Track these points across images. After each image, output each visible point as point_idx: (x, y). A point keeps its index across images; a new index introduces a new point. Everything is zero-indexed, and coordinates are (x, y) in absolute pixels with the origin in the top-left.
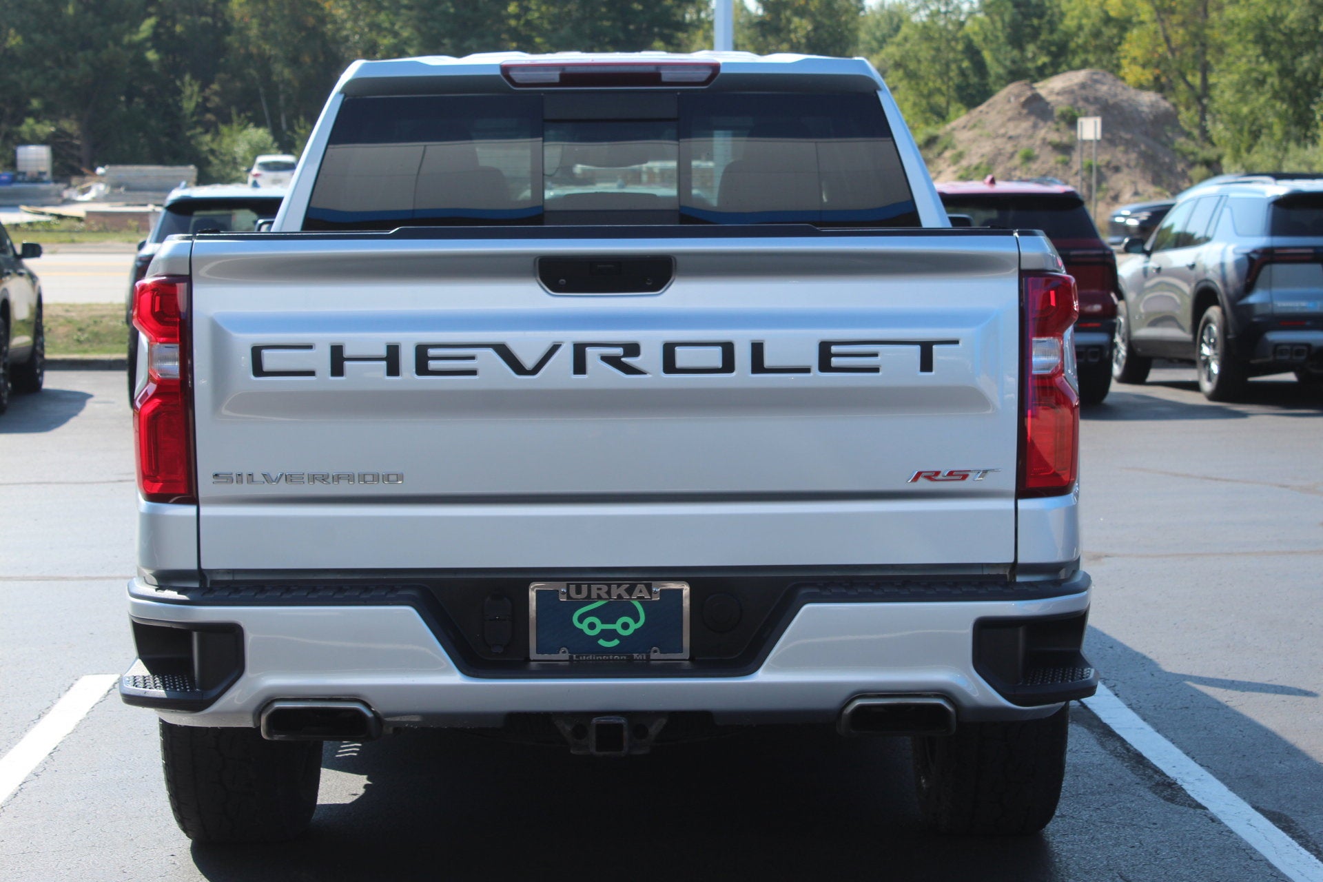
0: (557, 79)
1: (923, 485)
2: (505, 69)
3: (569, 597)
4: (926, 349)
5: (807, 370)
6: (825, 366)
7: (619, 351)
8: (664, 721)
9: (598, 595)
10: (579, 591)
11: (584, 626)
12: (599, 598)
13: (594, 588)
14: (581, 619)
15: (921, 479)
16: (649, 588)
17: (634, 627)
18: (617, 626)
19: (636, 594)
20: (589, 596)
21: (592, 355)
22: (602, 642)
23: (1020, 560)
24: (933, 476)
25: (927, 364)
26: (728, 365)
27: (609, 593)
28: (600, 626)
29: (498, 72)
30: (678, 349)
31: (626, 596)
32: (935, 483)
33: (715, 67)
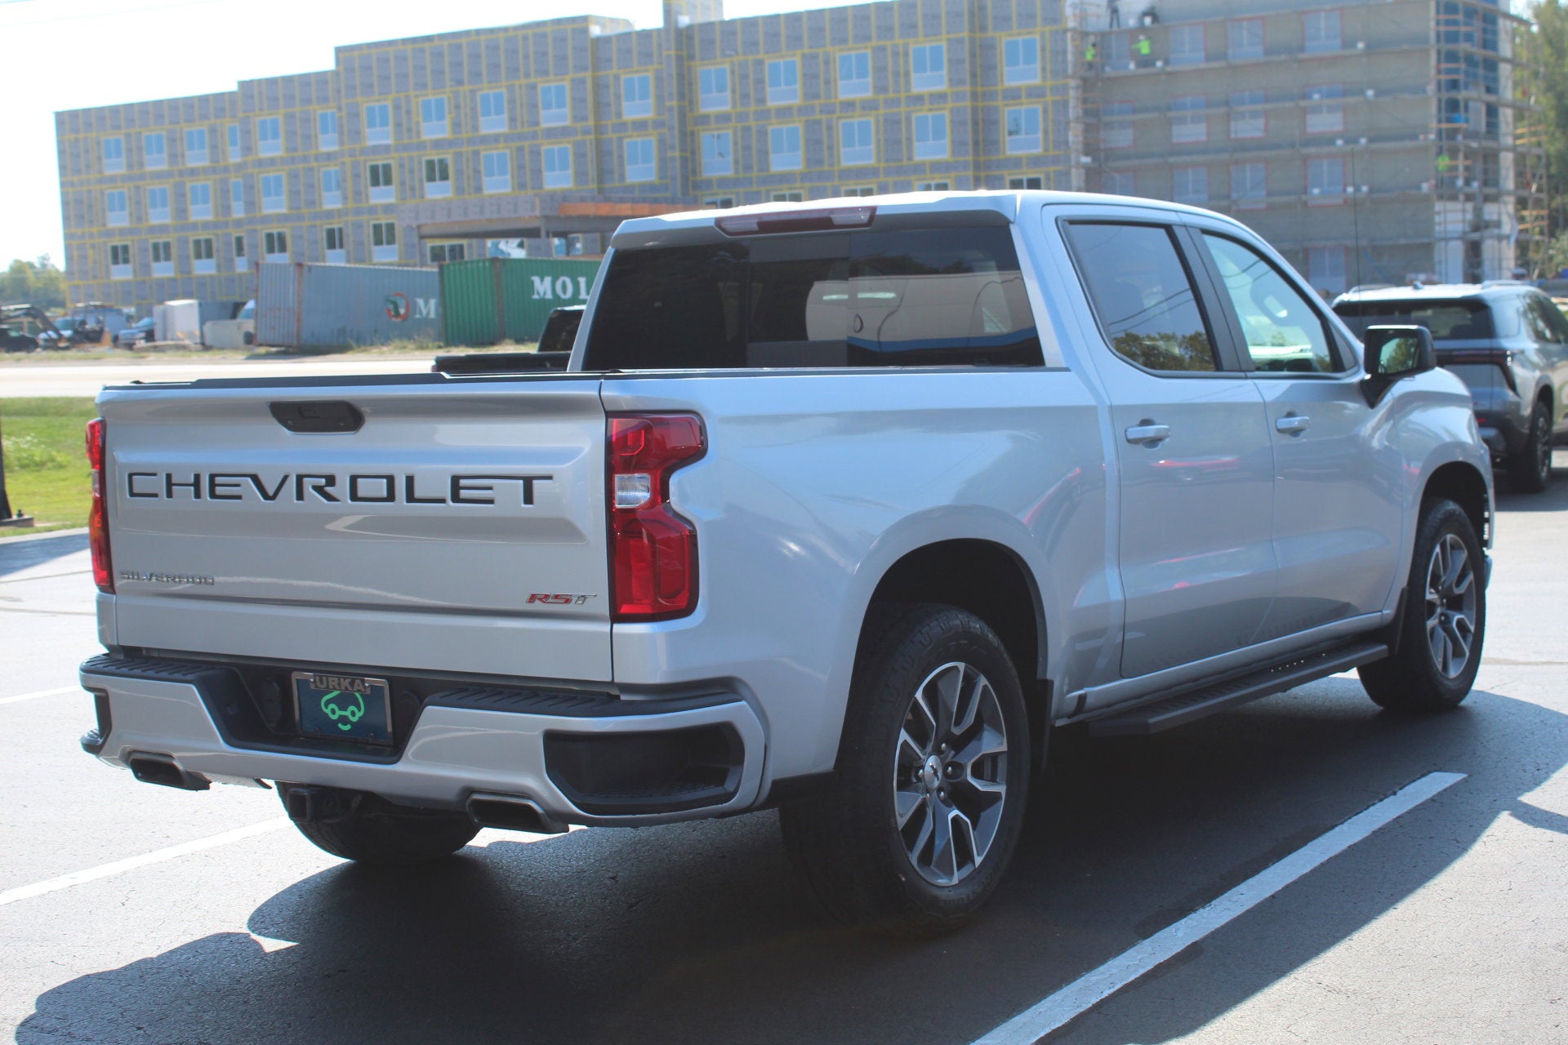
0: (756, 227)
1: (538, 606)
2: (719, 221)
3: (316, 687)
4: (528, 481)
5: (443, 501)
6: (456, 498)
7: (323, 481)
8: (360, 798)
9: (334, 686)
10: (322, 683)
11: (328, 711)
12: (335, 689)
13: (330, 679)
14: (327, 704)
15: (537, 601)
16: (363, 682)
17: (359, 714)
18: (347, 713)
19: (356, 688)
20: (327, 687)
21: (308, 483)
22: (340, 725)
23: (616, 680)
24: (545, 598)
25: (529, 498)
26: (391, 497)
27: (339, 684)
28: (339, 713)
29: (712, 224)
30: (359, 480)
31: (350, 689)
32: (544, 605)
33: (873, 209)
